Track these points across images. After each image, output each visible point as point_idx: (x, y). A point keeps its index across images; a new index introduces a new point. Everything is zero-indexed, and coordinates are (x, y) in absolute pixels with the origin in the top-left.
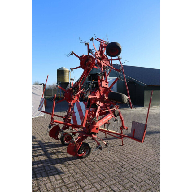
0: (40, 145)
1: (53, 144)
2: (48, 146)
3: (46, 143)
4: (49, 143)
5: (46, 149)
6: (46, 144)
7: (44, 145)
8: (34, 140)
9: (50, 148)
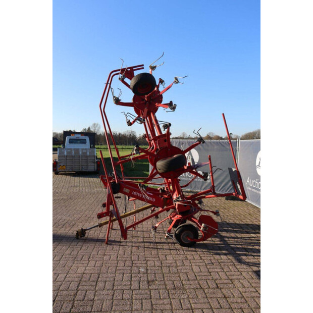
0: (235, 251)
1: (211, 250)
2: (220, 249)
3: (225, 254)
4: (219, 254)
5: (222, 244)
6: (224, 252)
7: (227, 250)
8: (255, 269)
9: (216, 244)
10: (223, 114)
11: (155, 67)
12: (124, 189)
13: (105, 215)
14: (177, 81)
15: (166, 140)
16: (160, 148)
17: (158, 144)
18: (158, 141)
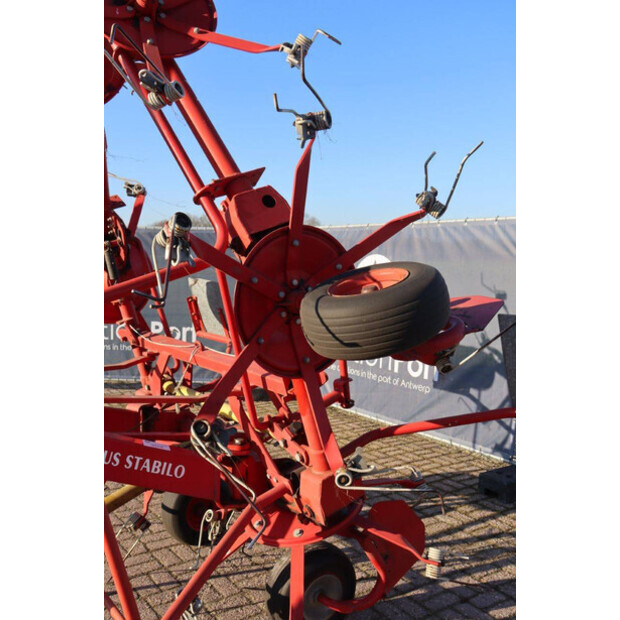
15: (270, 197)
16: (254, 237)
17: (241, 215)
18: (232, 204)
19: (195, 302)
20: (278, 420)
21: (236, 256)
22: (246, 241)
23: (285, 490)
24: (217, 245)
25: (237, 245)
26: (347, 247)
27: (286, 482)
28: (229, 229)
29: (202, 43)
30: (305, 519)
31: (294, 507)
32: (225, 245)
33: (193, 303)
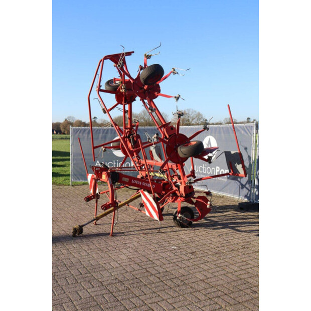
10: (229, 105)
11: (150, 56)
12: (123, 178)
13: (111, 206)
14: (174, 72)
15: (172, 128)
16: (169, 136)
17: (167, 132)
18: (165, 129)
19: (152, 152)
20: (175, 175)
21: (165, 140)
22: (168, 137)
23: (176, 190)
24: (162, 138)
25: (166, 137)
26: (188, 137)
27: (177, 188)
28: (164, 134)
29: (157, 96)
30: (181, 196)
31: (179, 195)
32: (164, 138)
33: (151, 152)
